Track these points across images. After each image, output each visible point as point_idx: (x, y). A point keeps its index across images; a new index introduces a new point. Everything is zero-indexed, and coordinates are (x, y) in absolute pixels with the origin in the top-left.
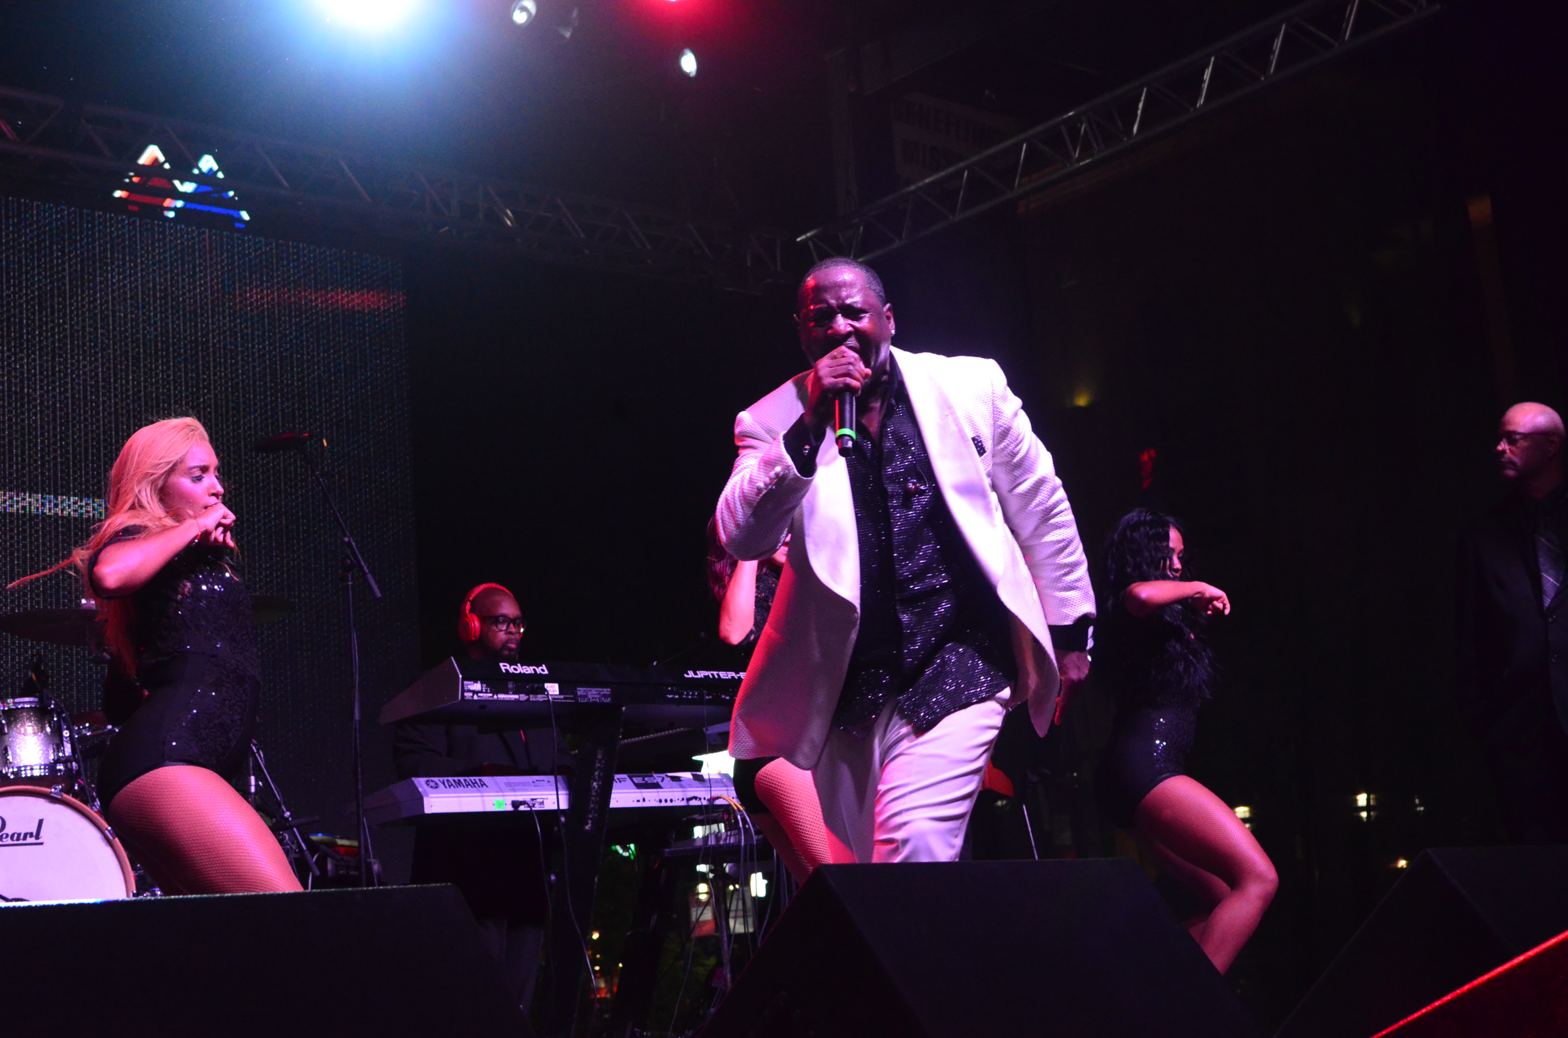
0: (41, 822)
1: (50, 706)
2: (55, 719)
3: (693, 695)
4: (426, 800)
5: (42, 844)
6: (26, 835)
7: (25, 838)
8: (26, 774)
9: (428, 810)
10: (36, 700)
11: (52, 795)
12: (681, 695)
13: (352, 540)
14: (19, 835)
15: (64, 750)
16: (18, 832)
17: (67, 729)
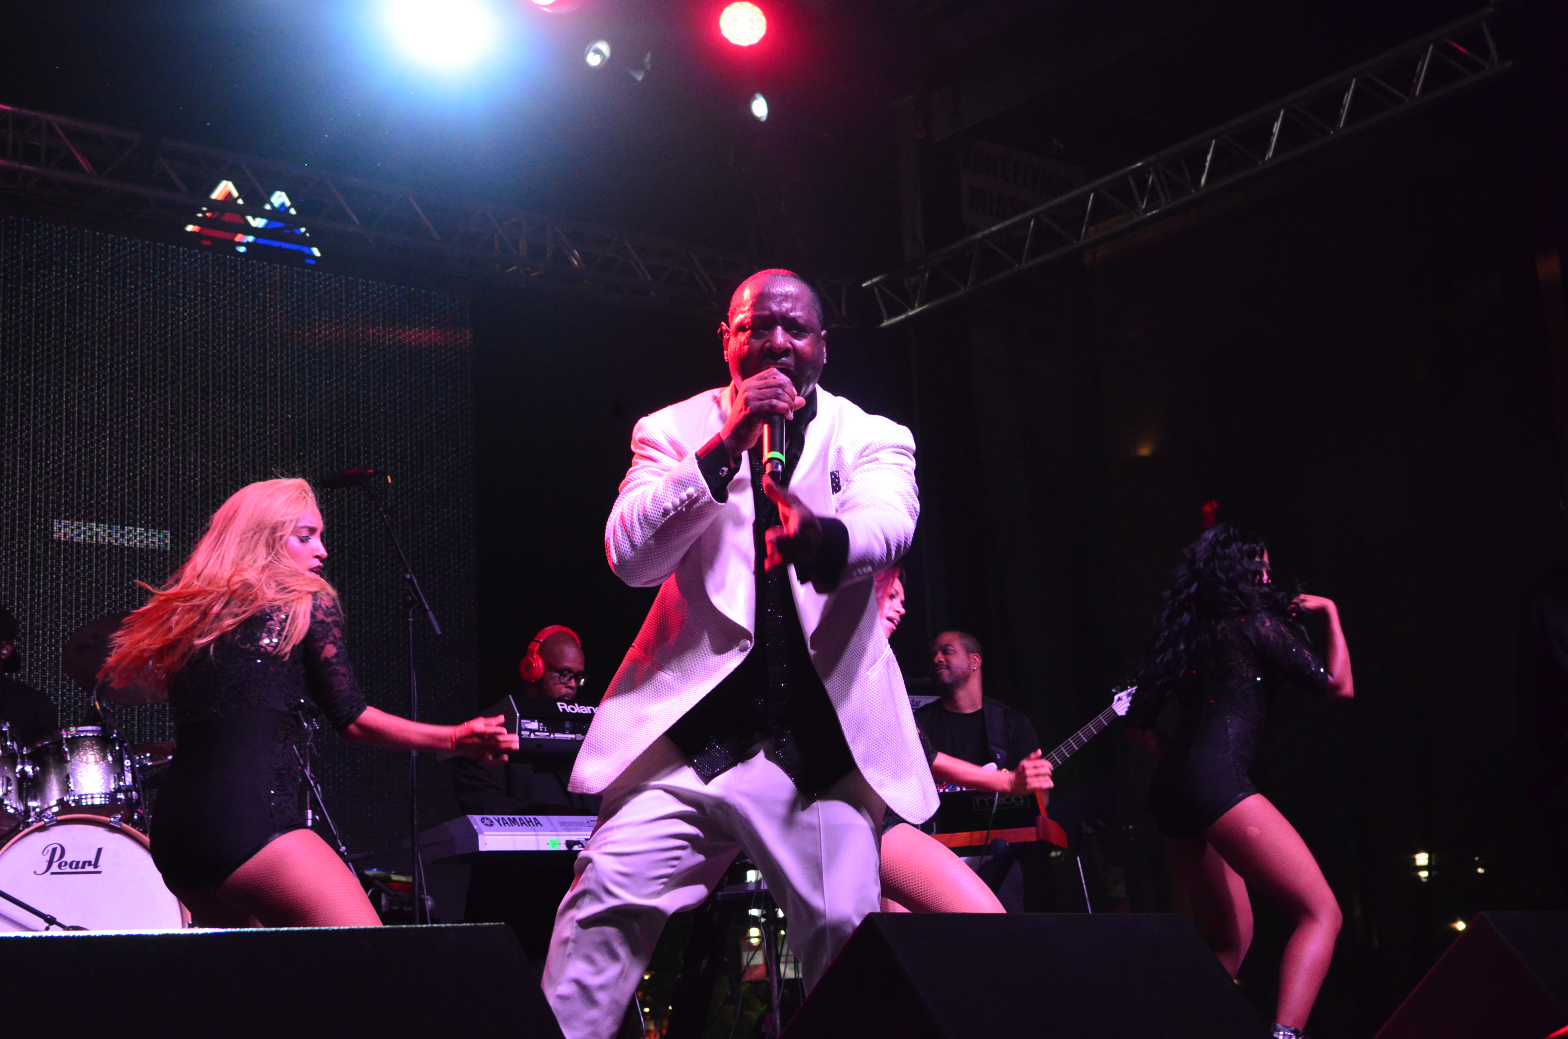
0: (100, 851)
1: (112, 735)
2: (117, 748)
4: (480, 837)
5: (99, 872)
6: (84, 863)
7: (83, 867)
8: (86, 802)
9: (482, 847)
10: (99, 728)
11: (111, 824)
13: (414, 577)
14: (78, 863)
15: (124, 779)
16: (77, 860)
17: (129, 758)
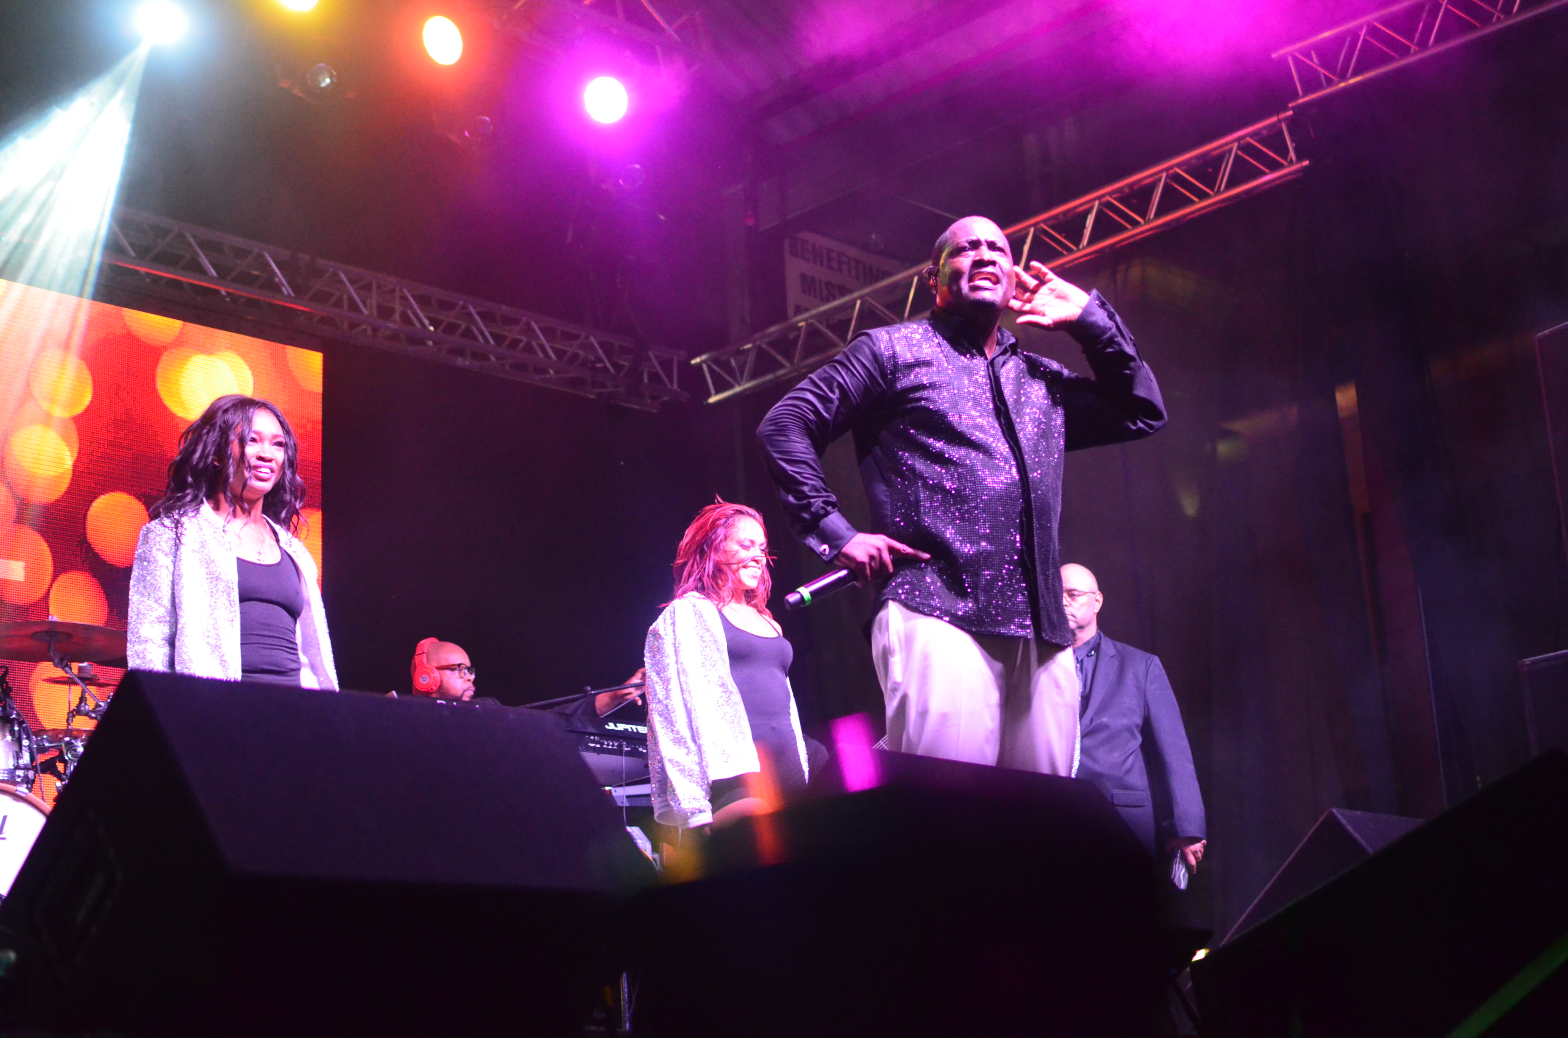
0: (5, 818)
1: (11, 716)
2: (16, 728)
3: (613, 745)
5: (4, 839)
11: (17, 792)
12: (602, 744)
15: (23, 758)
17: (27, 738)
